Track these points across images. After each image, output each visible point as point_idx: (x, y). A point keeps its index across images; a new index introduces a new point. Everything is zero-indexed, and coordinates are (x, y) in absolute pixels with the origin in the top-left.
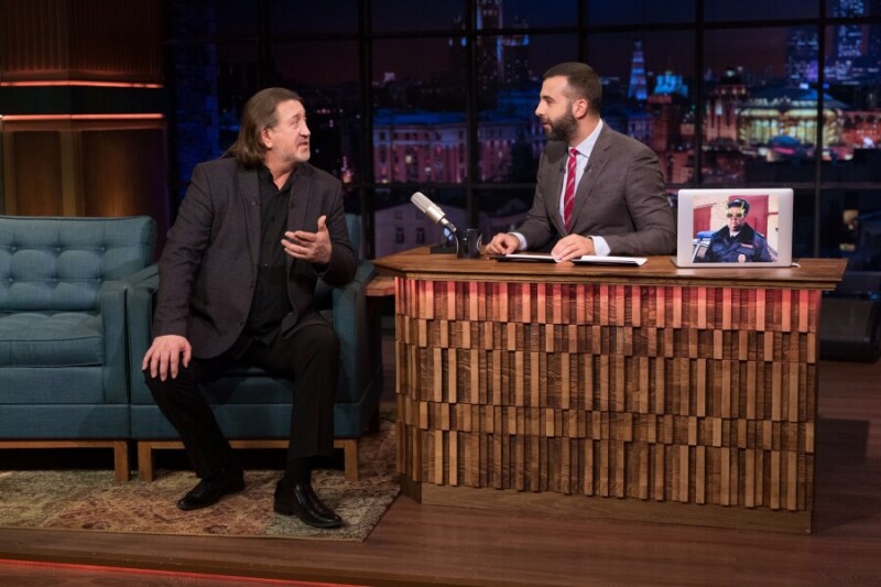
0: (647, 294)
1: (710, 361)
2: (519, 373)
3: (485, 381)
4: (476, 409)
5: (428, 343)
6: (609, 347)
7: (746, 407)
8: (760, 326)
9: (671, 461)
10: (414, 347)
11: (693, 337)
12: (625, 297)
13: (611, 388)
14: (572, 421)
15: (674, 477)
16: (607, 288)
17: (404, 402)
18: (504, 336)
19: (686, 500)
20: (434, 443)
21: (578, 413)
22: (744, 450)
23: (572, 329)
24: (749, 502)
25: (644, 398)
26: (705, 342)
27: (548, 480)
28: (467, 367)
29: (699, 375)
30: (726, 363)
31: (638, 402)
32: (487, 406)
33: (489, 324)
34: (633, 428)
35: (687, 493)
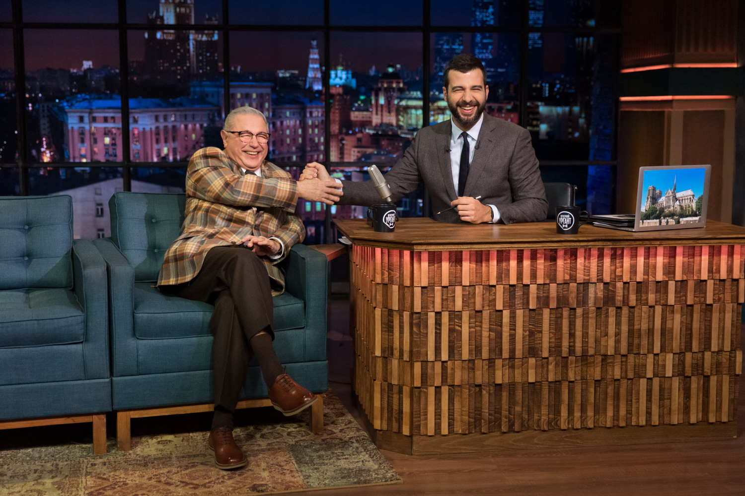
0: (616, 254)
2: (506, 329)
3: (473, 339)
4: (466, 365)
5: (422, 308)
6: (583, 301)
7: (691, 343)
8: (704, 276)
9: (632, 393)
10: (405, 313)
11: (652, 287)
12: (598, 258)
13: (585, 335)
14: (551, 367)
15: (634, 406)
16: (583, 251)
17: (387, 363)
18: (492, 298)
19: (644, 423)
20: (426, 399)
21: (556, 359)
22: (690, 377)
23: (553, 286)
24: (693, 420)
25: (611, 342)
26: (661, 292)
27: (528, 421)
28: (457, 328)
29: (656, 319)
30: (677, 307)
31: (607, 346)
32: (476, 362)
33: (479, 288)
34: (602, 370)
35: (645, 418)
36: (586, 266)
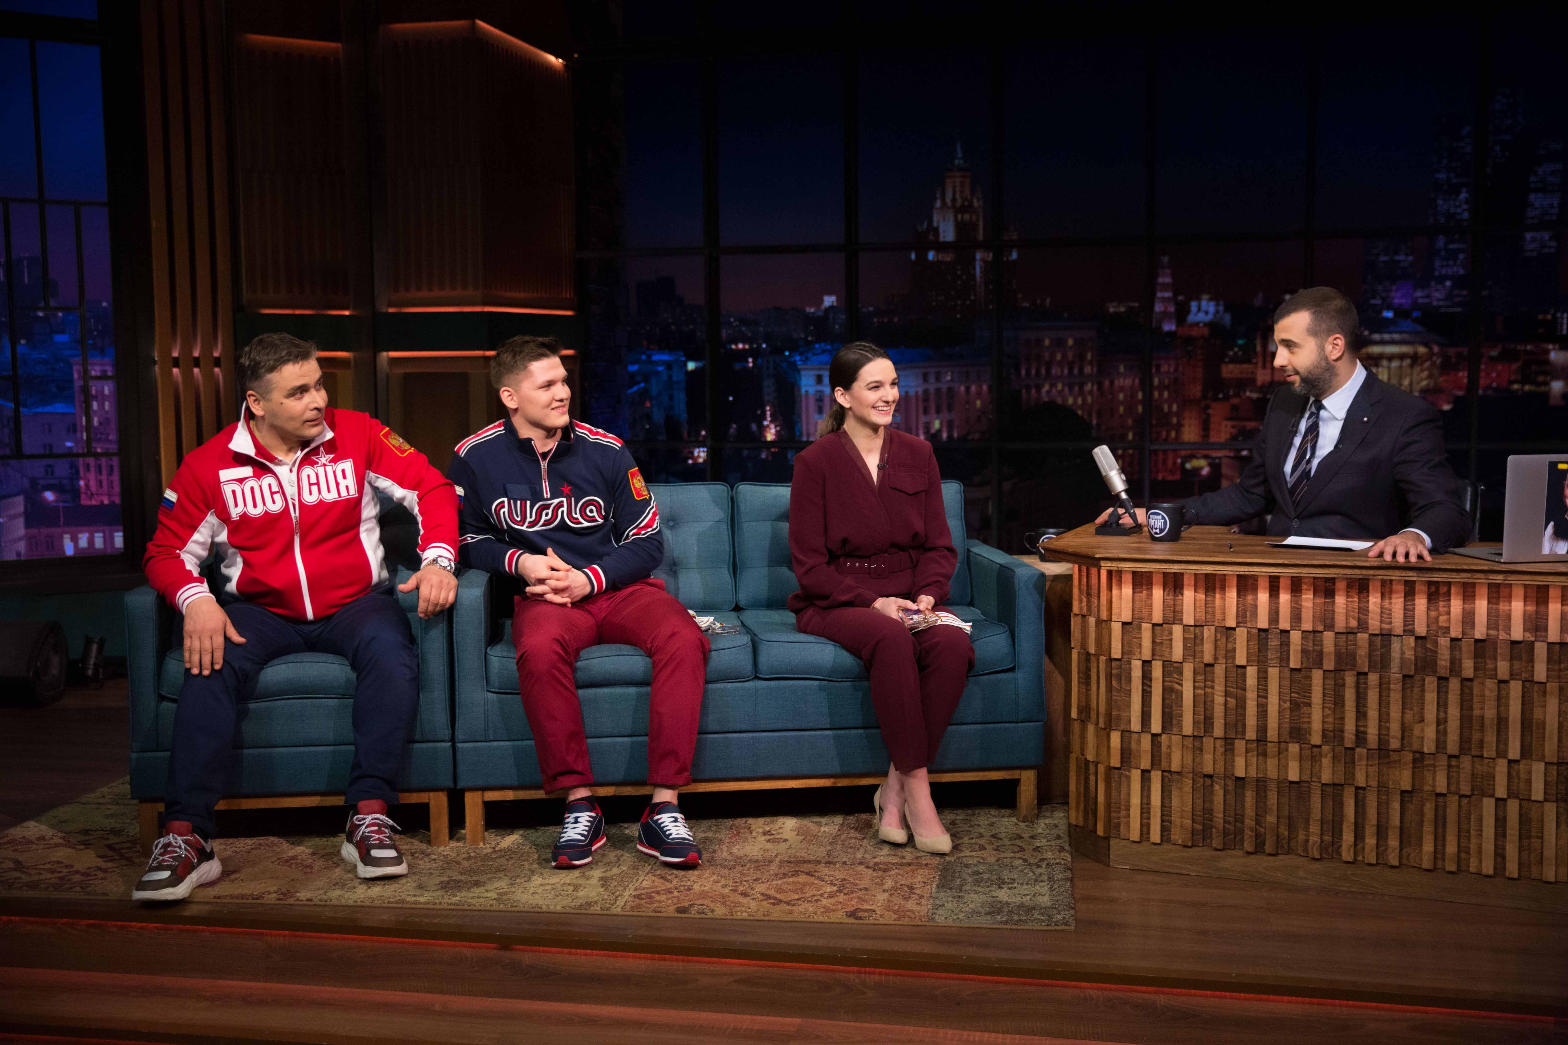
0: (1437, 590)
1: (1529, 682)
2: (1251, 697)
3: (1202, 706)
4: (1189, 742)
5: (1123, 654)
6: (1381, 663)
9: (1470, 818)
10: (1103, 659)
11: (1503, 650)
12: (1405, 597)
13: (1384, 718)
14: (1326, 761)
15: (1473, 840)
16: (1379, 584)
17: (1083, 730)
18: (1230, 646)
19: (1491, 872)
20: (1129, 786)
21: (1334, 750)
23: (1329, 637)
25: (1430, 733)
26: (1521, 659)
27: (1290, 839)
28: (1177, 686)
29: (1511, 702)
30: (1552, 687)
31: (1423, 738)
32: (1204, 739)
33: (1209, 630)
34: (1413, 773)
35: (1492, 863)
36: (1386, 609)
